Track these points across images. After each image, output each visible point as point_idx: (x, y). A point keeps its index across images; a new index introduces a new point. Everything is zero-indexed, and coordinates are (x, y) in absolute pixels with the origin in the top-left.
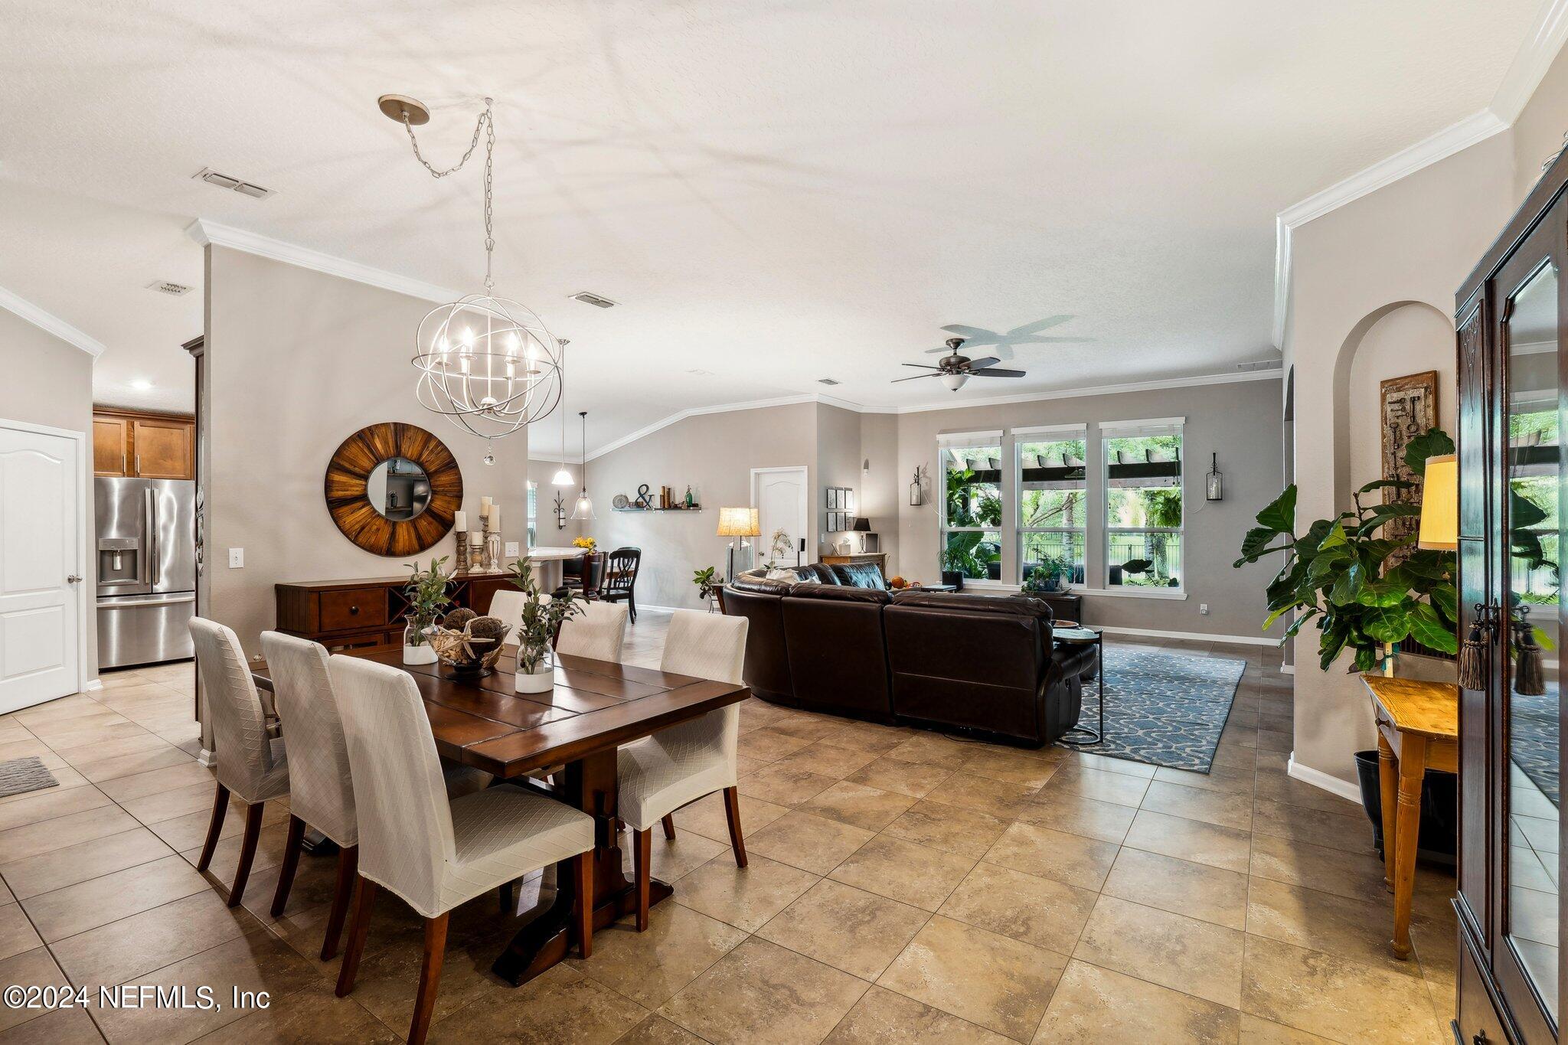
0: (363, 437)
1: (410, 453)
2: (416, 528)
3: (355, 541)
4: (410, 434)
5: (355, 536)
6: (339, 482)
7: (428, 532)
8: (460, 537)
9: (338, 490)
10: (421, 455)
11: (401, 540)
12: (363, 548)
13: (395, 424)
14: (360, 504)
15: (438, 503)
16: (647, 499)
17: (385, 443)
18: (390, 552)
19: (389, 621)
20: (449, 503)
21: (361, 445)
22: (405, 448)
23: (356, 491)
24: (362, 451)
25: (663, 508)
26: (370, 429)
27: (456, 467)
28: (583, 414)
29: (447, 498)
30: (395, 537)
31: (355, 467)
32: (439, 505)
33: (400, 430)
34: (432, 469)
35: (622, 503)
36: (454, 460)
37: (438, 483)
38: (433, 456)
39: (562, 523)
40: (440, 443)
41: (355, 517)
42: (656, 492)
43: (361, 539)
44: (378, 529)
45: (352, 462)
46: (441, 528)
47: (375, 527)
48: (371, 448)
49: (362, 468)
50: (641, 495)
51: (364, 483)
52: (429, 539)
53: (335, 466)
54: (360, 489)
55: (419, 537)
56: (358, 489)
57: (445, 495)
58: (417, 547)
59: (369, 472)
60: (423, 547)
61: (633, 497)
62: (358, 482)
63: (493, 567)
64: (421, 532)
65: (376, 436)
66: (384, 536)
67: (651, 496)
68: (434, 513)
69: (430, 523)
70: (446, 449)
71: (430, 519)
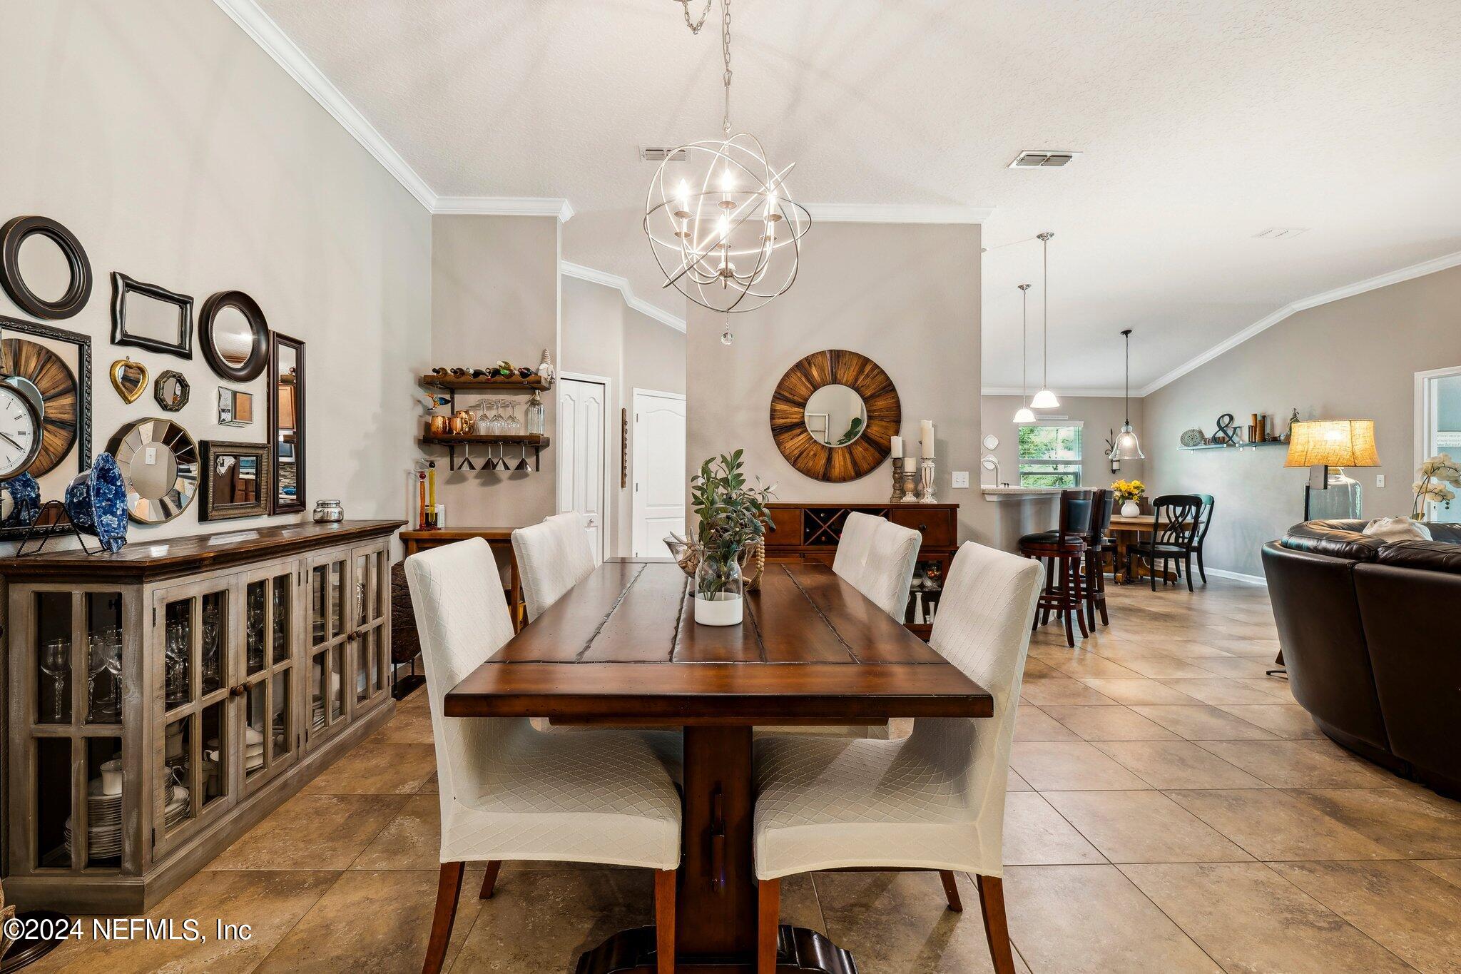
0: (802, 367)
1: (845, 379)
2: (851, 454)
3: (794, 465)
4: (847, 358)
5: (795, 461)
6: (780, 410)
7: (864, 458)
8: (898, 464)
9: (779, 418)
10: (856, 380)
11: (837, 465)
12: (801, 472)
13: (831, 351)
14: (798, 431)
15: (875, 428)
16: (1230, 432)
17: (821, 370)
18: (826, 477)
19: (805, 542)
20: (886, 428)
21: (799, 375)
22: (840, 374)
23: (795, 418)
24: (800, 379)
25: (1253, 443)
26: (807, 359)
27: (894, 389)
28: (1126, 333)
29: (884, 423)
30: (831, 462)
31: (794, 396)
32: (875, 431)
33: (837, 355)
34: (868, 393)
35: (1195, 439)
36: (891, 384)
37: (874, 408)
38: (869, 379)
39: (1115, 466)
40: (876, 366)
41: (795, 442)
42: (1244, 421)
43: (800, 463)
44: (815, 455)
45: (792, 392)
46: (877, 455)
47: (812, 453)
48: (808, 376)
49: (801, 396)
50: (1221, 428)
51: (802, 410)
52: (865, 466)
53: (779, 396)
54: (799, 416)
55: (855, 463)
56: (796, 416)
57: (882, 420)
58: (853, 473)
59: (806, 400)
60: (859, 474)
61: (1210, 430)
62: (796, 409)
63: (926, 496)
64: (857, 458)
65: (813, 365)
66: (822, 461)
67: (1235, 429)
68: (870, 439)
69: (866, 450)
70: (882, 372)
71: (866, 445)
